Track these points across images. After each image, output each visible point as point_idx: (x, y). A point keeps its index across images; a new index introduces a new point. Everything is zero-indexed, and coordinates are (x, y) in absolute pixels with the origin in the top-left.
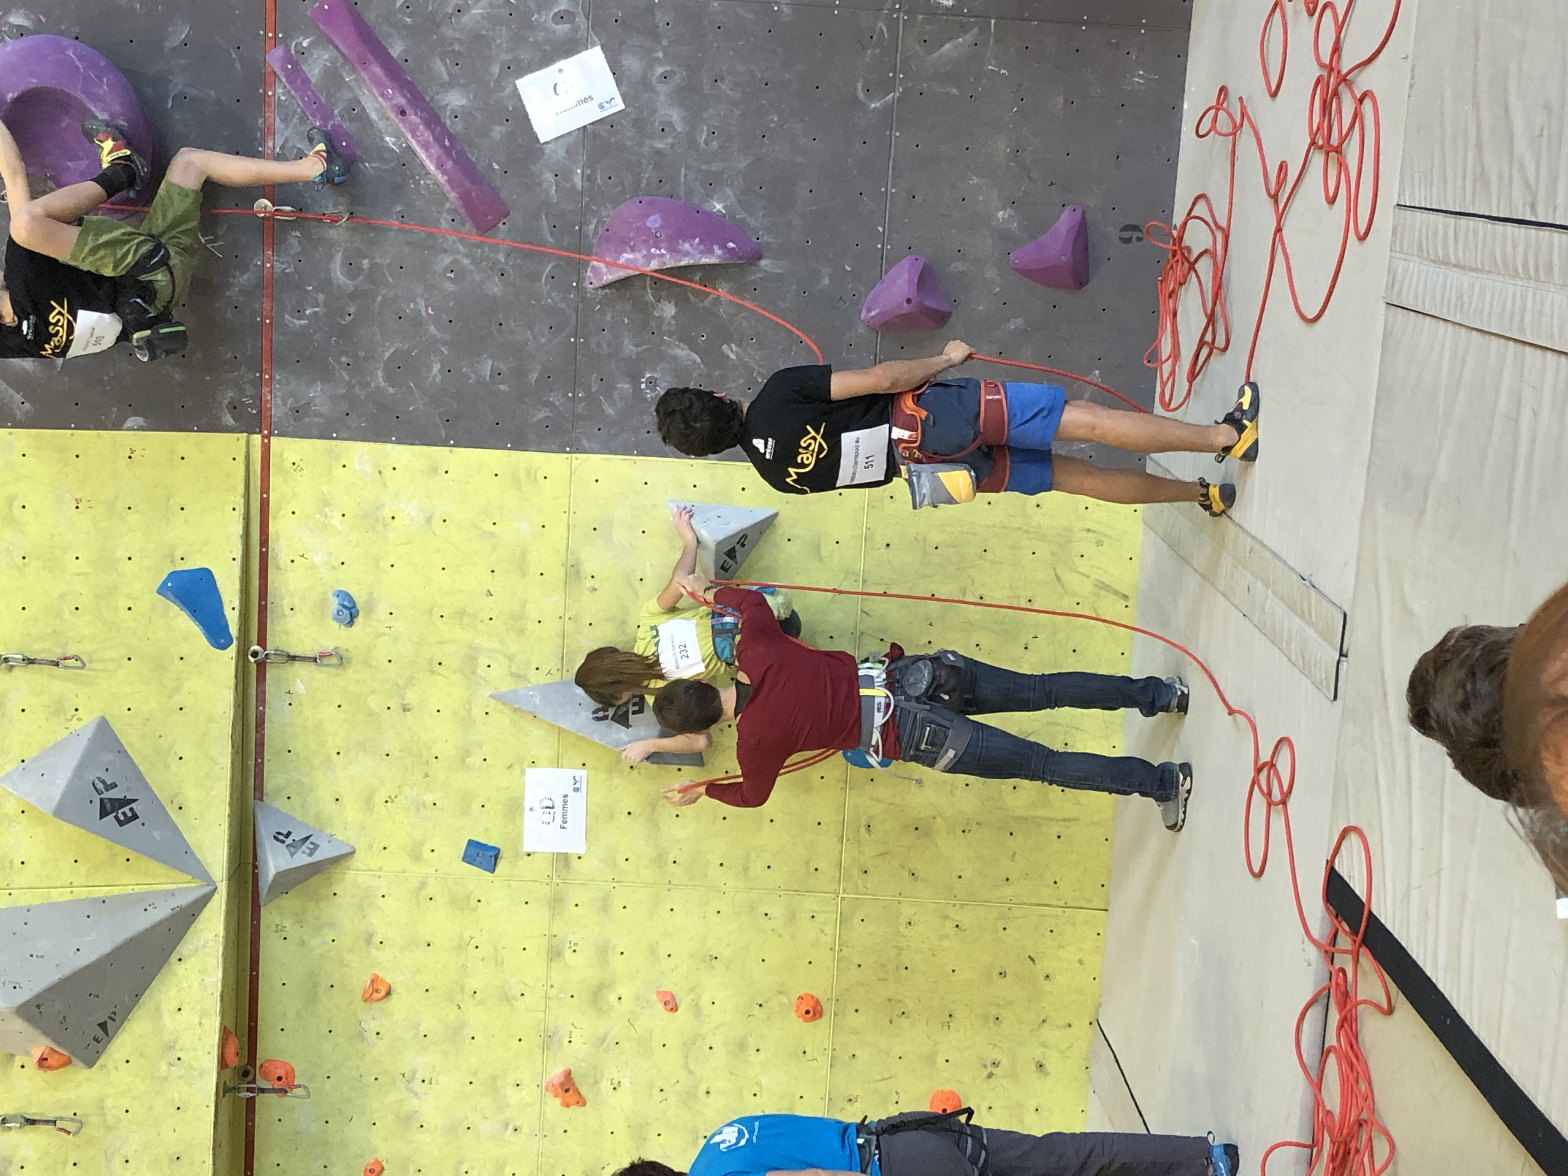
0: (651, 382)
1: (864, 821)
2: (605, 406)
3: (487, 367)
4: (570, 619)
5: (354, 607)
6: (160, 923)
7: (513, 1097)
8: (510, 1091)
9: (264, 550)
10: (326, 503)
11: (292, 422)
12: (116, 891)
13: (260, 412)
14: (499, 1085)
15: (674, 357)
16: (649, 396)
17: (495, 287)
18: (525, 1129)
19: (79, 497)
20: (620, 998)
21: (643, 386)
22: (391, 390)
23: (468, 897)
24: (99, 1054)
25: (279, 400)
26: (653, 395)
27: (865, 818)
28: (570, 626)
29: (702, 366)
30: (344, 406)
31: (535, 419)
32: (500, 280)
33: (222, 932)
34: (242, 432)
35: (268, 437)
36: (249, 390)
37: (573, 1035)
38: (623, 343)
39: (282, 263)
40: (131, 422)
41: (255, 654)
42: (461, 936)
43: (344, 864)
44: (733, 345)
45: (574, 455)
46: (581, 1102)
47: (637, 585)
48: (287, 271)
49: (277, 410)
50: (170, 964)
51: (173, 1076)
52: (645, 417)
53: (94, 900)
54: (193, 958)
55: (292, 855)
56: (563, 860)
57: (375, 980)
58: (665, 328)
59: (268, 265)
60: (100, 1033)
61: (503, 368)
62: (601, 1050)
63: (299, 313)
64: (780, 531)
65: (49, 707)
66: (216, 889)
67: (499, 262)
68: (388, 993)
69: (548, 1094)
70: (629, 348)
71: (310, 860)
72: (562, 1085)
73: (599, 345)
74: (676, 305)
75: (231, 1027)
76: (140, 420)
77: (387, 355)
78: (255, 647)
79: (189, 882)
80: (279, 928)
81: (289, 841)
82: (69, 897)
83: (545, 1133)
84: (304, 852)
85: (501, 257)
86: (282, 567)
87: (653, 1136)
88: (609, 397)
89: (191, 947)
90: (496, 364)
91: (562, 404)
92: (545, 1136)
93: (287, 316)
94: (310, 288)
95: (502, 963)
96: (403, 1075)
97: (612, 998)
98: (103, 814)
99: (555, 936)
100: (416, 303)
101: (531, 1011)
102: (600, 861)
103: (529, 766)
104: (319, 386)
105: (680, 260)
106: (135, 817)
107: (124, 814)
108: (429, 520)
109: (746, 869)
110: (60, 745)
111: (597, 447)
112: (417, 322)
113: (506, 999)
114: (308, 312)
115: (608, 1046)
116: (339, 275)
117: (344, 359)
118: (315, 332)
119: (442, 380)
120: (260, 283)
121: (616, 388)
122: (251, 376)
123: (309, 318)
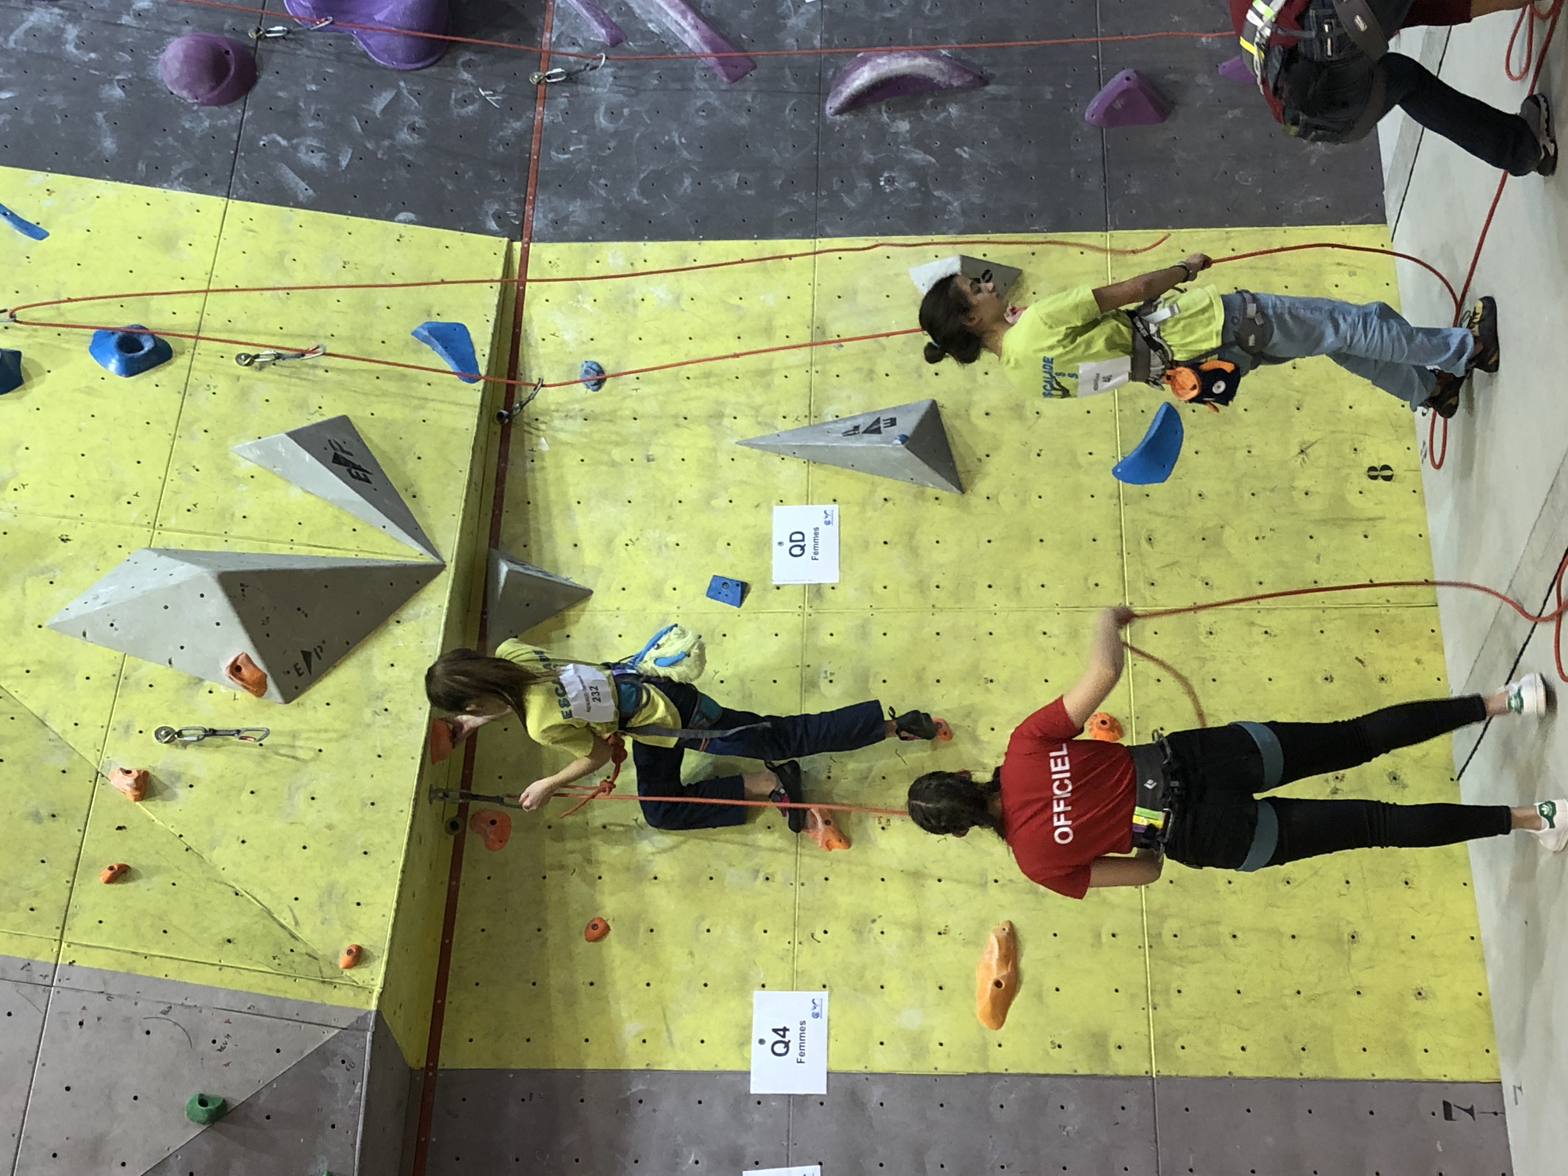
0: (890, 180)
1: (1144, 534)
2: (846, 199)
3: (735, 177)
4: (816, 372)
5: (603, 373)
7: (765, 842)
8: (761, 834)
9: (517, 332)
10: (579, 291)
11: (551, 230)
12: (339, 555)
13: (522, 223)
15: (911, 160)
16: (888, 190)
17: (744, 120)
18: (779, 878)
19: (346, 259)
21: (882, 183)
22: (645, 202)
23: (713, 632)
24: (298, 691)
25: (541, 216)
27: (1145, 531)
28: (816, 378)
29: (937, 163)
30: (601, 216)
31: (780, 214)
32: (747, 114)
33: (446, 605)
34: (504, 237)
35: (528, 243)
36: (513, 205)
37: (832, 769)
38: (861, 153)
39: (551, 116)
40: (402, 216)
41: (501, 417)
43: (579, 605)
44: (966, 148)
45: (818, 240)
46: (845, 844)
48: (555, 121)
49: (538, 221)
50: (386, 625)
51: (377, 726)
52: (885, 207)
54: (413, 622)
56: (816, 591)
58: (900, 140)
59: (539, 117)
60: (302, 665)
61: (750, 178)
62: (866, 784)
63: (564, 151)
64: (1025, 286)
65: (294, 402)
66: (445, 566)
67: (746, 101)
70: (868, 157)
73: (839, 156)
74: (910, 122)
76: (411, 216)
77: (642, 176)
78: (501, 409)
82: (289, 552)
83: (802, 881)
85: (749, 99)
87: (932, 882)
88: (850, 193)
89: (411, 612)
90: (743, 175)
91: (806, 201)
92: (803, 884)
93: (553, 153)
94: (575, 132)
95: (751, 696)
98: (337, 462)
99: (808, 666)
100: (670, 136)
102: (856, 590)
103: (777, 505)
104: (579, 202)
106: (368, 481)
107: (357, 473)
108: (678, 299)
109: (1018, 590)
111: (839, 233)
112: (671, 148)
114: (572, 149)
115: (874, 780)
116: (602, 120)
117: (603, 181)
118: (578, 163)
119: (692, 191)
120: (530, 129)
121: (857, 187)
122: (517, 196)
123: (572, 153)
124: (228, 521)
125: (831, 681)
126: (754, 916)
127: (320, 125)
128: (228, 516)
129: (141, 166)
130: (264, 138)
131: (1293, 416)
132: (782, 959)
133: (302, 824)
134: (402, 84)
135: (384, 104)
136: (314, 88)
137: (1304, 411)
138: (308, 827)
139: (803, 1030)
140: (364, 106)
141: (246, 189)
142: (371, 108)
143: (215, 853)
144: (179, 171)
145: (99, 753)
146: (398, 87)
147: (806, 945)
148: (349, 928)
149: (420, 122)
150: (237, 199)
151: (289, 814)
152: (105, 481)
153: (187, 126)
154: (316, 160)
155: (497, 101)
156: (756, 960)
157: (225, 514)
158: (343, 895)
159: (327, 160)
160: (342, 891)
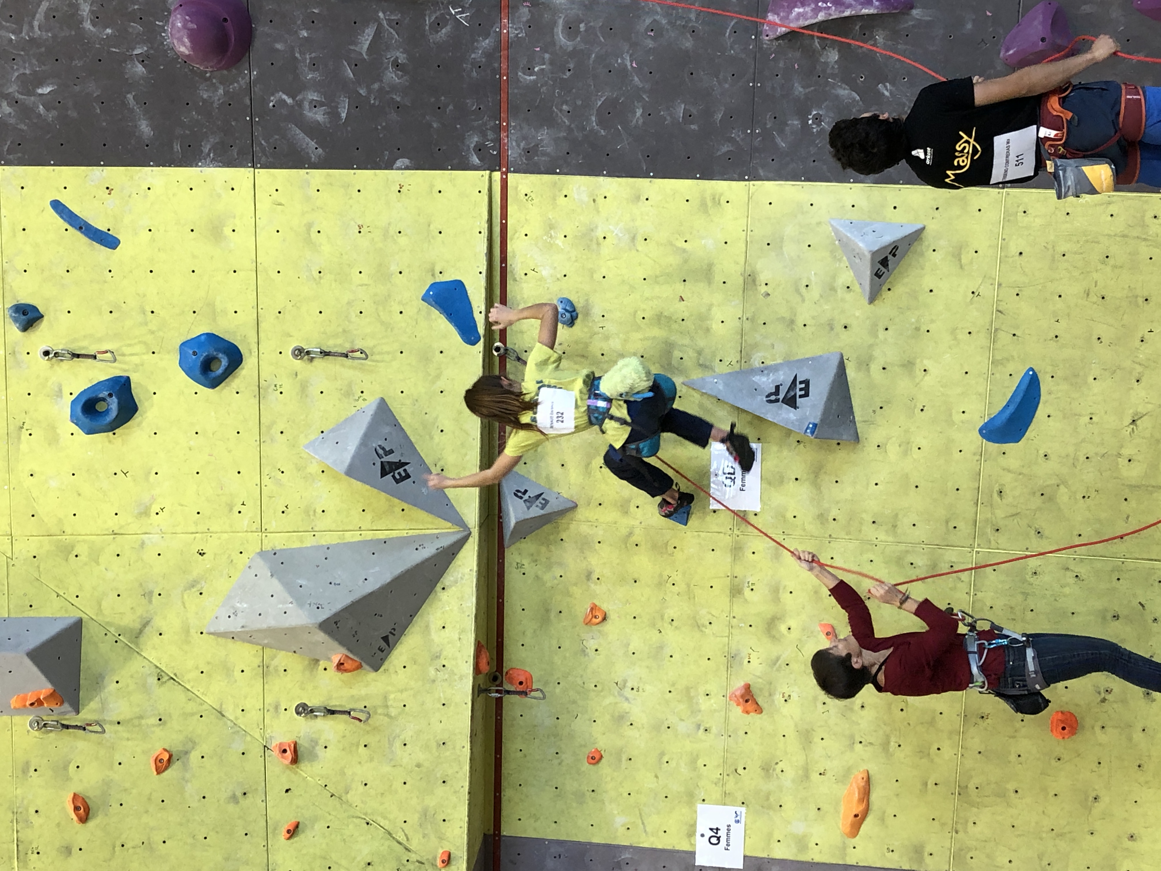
0: (817, 119)
1: (996, 488)
2: (778, 140)
3: (680, 110)
4: (747, 319)
5: (574, 311)
6: (427, 560)
7: (704, 704)
8: (702, 699)
9: (504, 265)
10: (551, 227)
11: (524, 161)
12: (394, 534)
13: (499, 153)
14: (692, 694)
15: (837, 96)
16: (815, 130)
17: (688, 43)
18: (714, 730)
19: (360, 223)
20: (789, 629)
21: (810, 122)
22: (603, 132)
23: (666, 544)
24: (383, 660)
25: (514, 144)
26: (819, 129)
27: (997, 485)
28: (747, 325)
29: (861, 103)
30: (565, 147)
31: (719, 153)
32: (691, 36)
33: (475, 568)
34: (484, 170)
35: (506, 173)
36: (491, 135)
37: (751, 656)
38: (793, 85)
39: (516, 29)
40: (399, 163)
41: (498, 349)
42: (661, 575)
43: (569, 515)
44: (888, 84)
45: (752, 183)
46: (759, 710)
47: (803, 290)
48: (519, 36)
49: (512, 150)
50: (436, 592)
51: (439, 680)
52: (811, 148)
53: (378, 541)
54: (453, 588)
55: (528, 508)
56: (743, 517)
57: (594, 608)
58: (829, 71)
59: (505, 31)
60: (383, 644)
61: (694, 111)
62: (775, 669)
63: (529, 70)
64: (926, 243)
65: (341, 390)
66: (470, 533)
67: (690, 20)
68: (604, 619)
69: (732, 702)
70: (798, 90)
71: (542, 512)
72: (742, 696)
73: (773, 88)
74: (839, 51)
75: (483, 643)
76: (406, 161)
77: (599, 103)
78: (498, 344)
79: (450, 528)
80: (520, 566)
81: (526, 497)
82: (360, 538)
83: (729, 734)
84: (537, 506)
85: (693, 16)
86: (518, 279)
87: (817, 740)
88: (781, 132)
89: (452, 579)
90: (687, 107)
91: (742, 140)
92: (730, 736)
93: (520, 74)
94: (538, 49)
95: (694, 598)
96: (617, 684)
97: (783, 628)
98: (384, 473)
99: (736, 577)
100: (623, 59)
101: (717, 637)
102: (773, 517)
104: (545, 130)
105: (844, 12)
106: (408, 476)
107: (399, 474)
108: (633, 239)
109: (895, 526)
110: (349, 420)
111: (771, 175)
112: (624, 73)
113: (698, 626)
114: (536, 69)
115: (780, 667)
116: (561, 37)
117: (565, 107)
118: (542, 86)
119: (644, 123)
120: (498, 47)
121: (787, 125)
122: (492, 124)
123: (536, 74)
124: (312, 517)
125: (752, 590)
126: (697, 756)
127: (316, 75)
128: (311, 513)
129: (177, 147)
130: (272, 98)
131: (1132, 389)
132: (716, 784)
133: (401, 766)
134: (381, 15)
135: (368, 42)
136: (305, 34)
137: (1143, 383)
138: (405, 768)
139: (729, 830)
140: (352, 47)
141: (266, 156)
142: (357, 49)
143: (349, 796)
144: (208, 147)
145: (262, 731)
146: (377, 20)
147: (731, 776)
148: (441, 838)
149: (402, 58)
150: (260, 168)
151: (391, 760)
152: (218, 495)
153: (205, 96)
154: (319, 116)
155: (465, 18)
156: (699, 784)
157: (309, 512)
158: (434, 815)
159: (328, 113)
160: (433, 813)
